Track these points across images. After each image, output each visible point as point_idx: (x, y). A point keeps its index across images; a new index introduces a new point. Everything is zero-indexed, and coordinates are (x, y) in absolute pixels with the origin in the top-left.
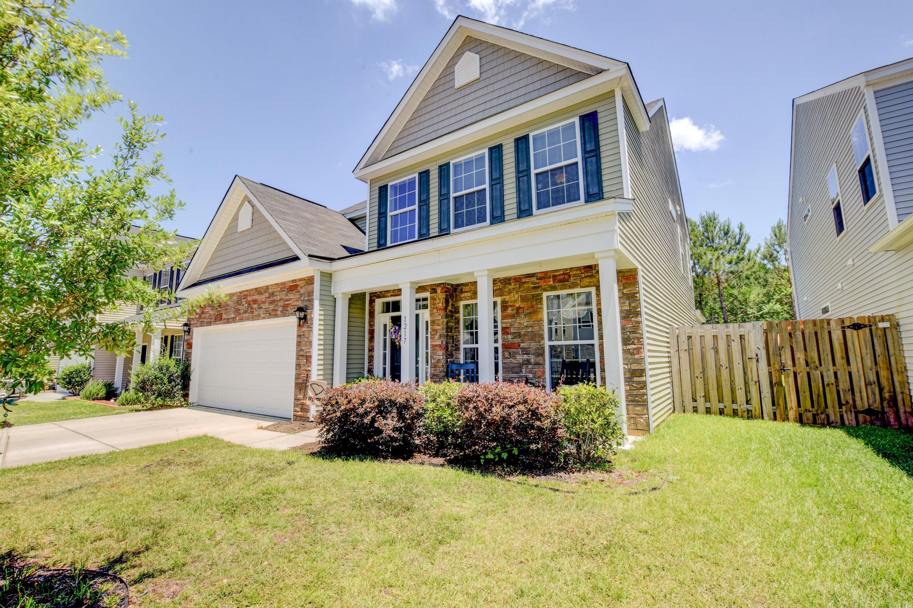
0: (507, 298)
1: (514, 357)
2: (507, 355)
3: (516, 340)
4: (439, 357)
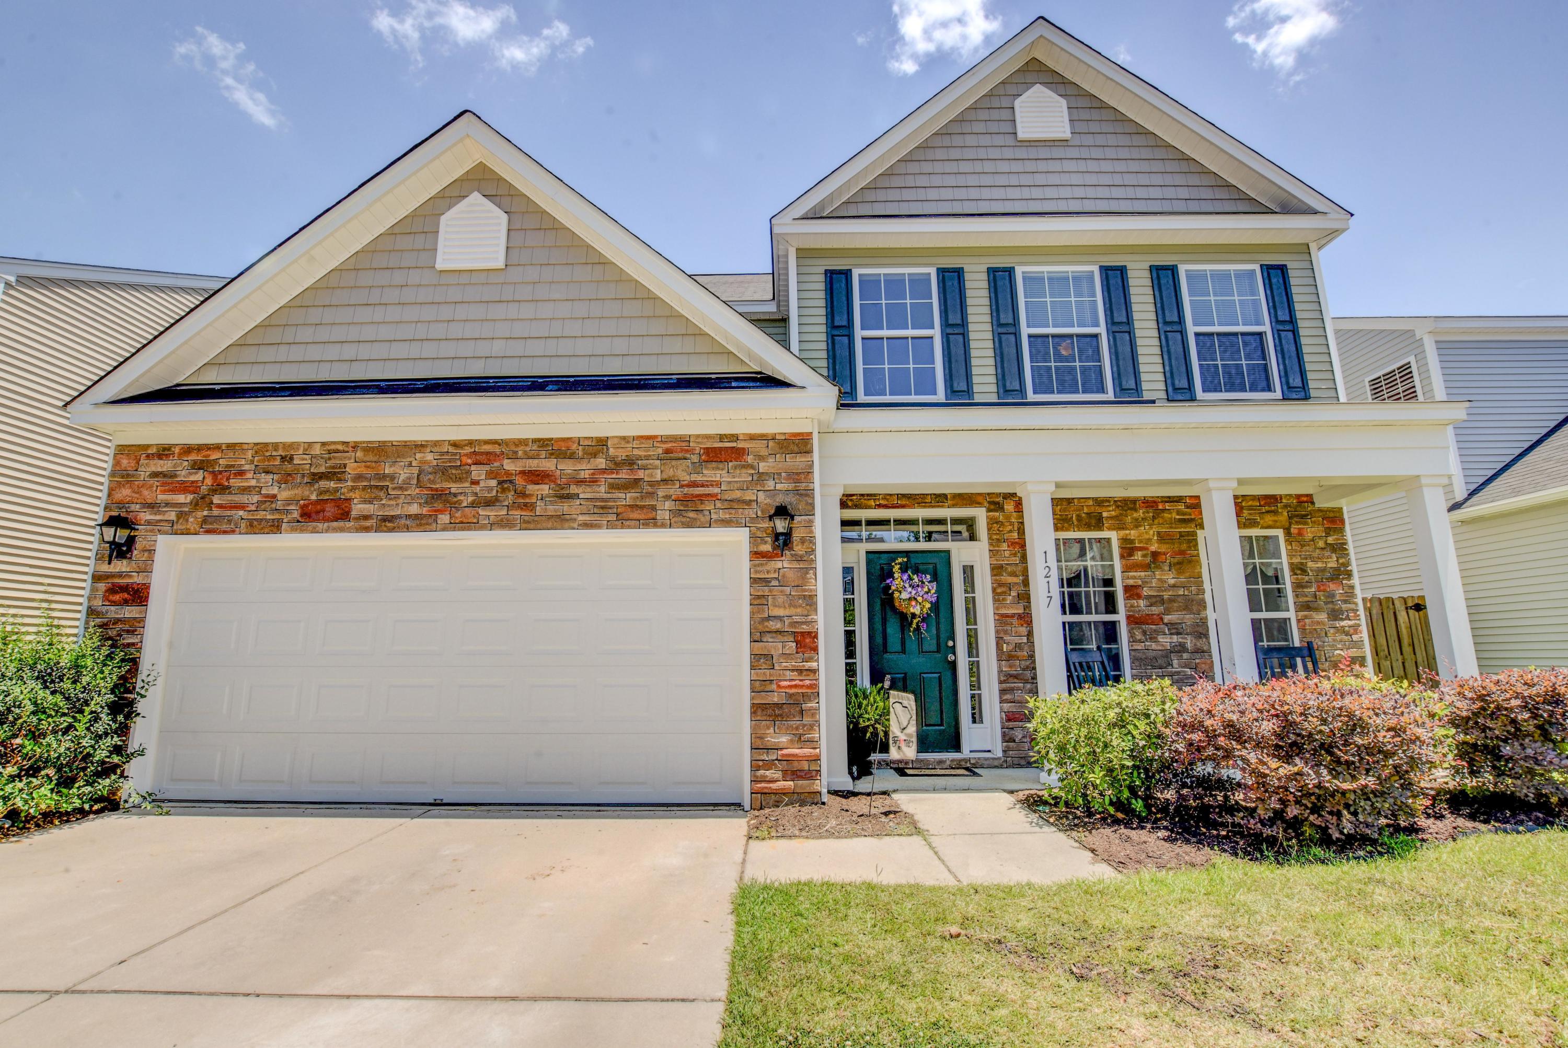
0: (1133, 534)
1: (1153, 639)
2: (1139, 635)
3: (1155, 610)
4: (1017, 640)
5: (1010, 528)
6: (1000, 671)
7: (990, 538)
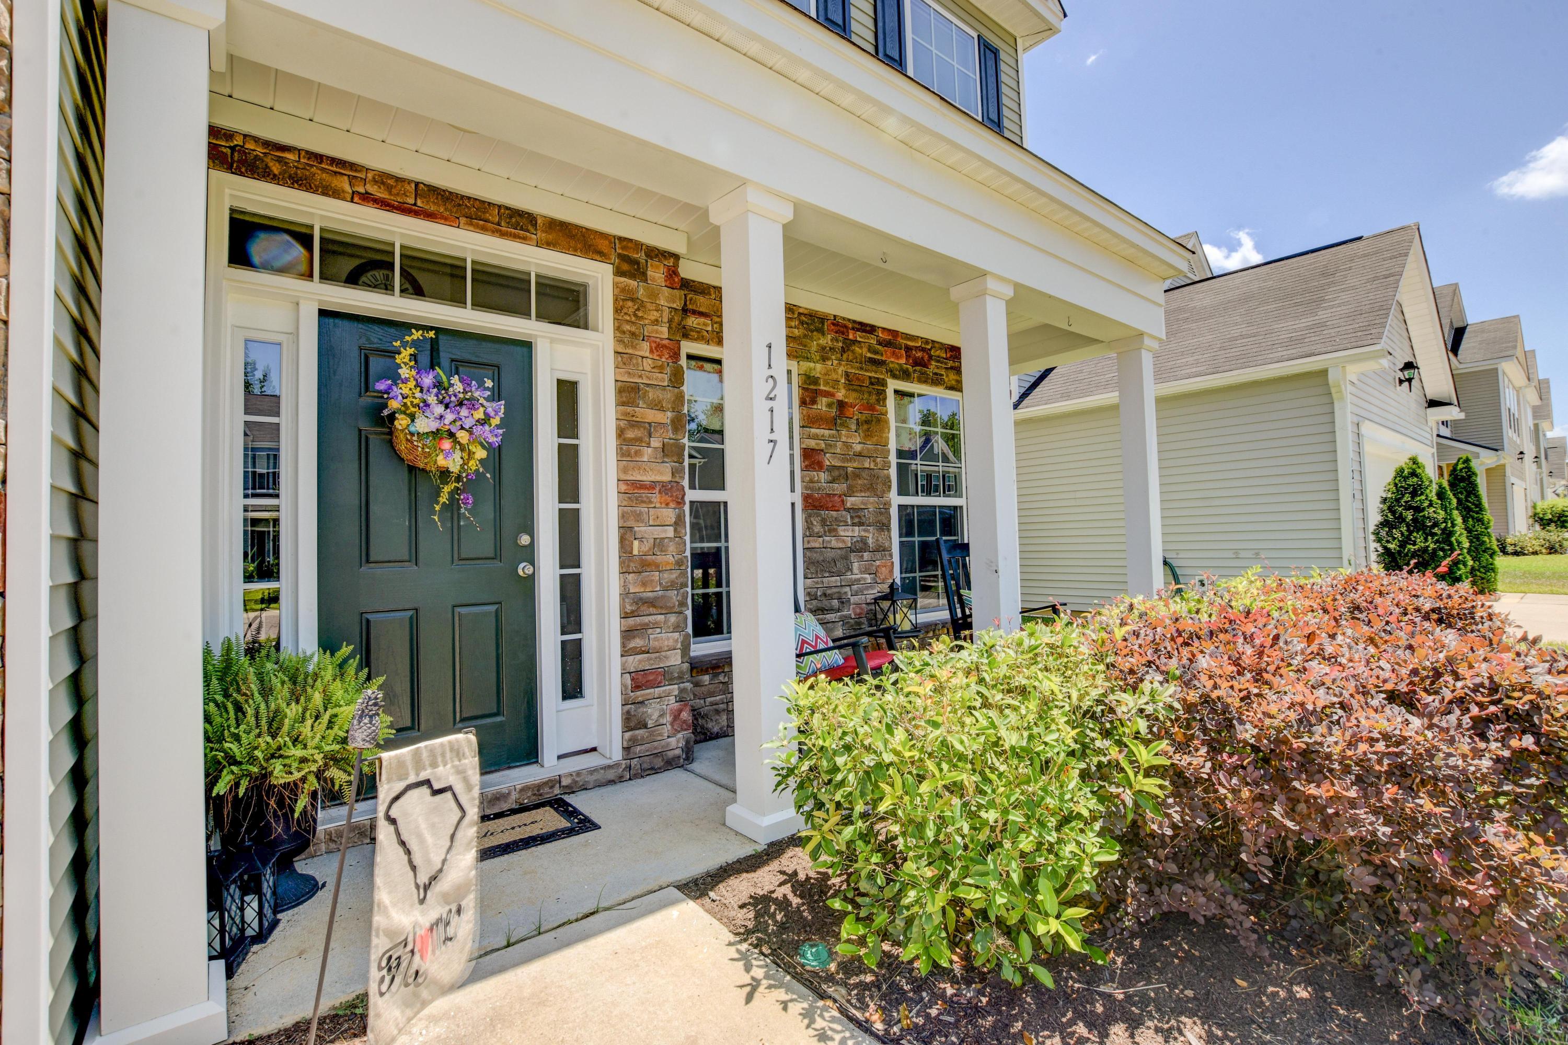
0: (812, 367)
3: (837, 488)
4: (658, 532)
5: (654, 315)
6: (625, 594)
7: (618, 329)
